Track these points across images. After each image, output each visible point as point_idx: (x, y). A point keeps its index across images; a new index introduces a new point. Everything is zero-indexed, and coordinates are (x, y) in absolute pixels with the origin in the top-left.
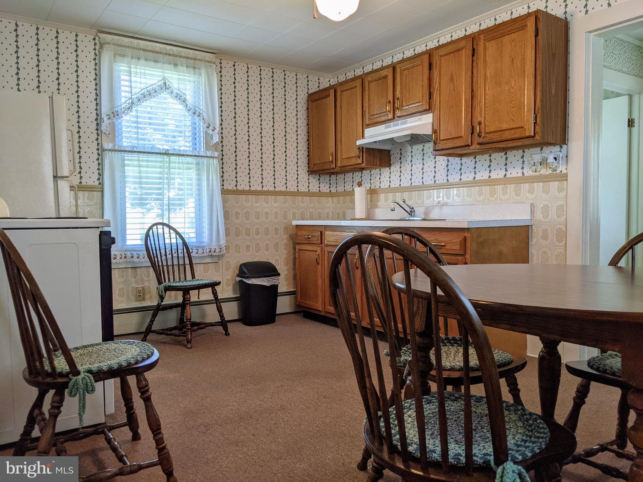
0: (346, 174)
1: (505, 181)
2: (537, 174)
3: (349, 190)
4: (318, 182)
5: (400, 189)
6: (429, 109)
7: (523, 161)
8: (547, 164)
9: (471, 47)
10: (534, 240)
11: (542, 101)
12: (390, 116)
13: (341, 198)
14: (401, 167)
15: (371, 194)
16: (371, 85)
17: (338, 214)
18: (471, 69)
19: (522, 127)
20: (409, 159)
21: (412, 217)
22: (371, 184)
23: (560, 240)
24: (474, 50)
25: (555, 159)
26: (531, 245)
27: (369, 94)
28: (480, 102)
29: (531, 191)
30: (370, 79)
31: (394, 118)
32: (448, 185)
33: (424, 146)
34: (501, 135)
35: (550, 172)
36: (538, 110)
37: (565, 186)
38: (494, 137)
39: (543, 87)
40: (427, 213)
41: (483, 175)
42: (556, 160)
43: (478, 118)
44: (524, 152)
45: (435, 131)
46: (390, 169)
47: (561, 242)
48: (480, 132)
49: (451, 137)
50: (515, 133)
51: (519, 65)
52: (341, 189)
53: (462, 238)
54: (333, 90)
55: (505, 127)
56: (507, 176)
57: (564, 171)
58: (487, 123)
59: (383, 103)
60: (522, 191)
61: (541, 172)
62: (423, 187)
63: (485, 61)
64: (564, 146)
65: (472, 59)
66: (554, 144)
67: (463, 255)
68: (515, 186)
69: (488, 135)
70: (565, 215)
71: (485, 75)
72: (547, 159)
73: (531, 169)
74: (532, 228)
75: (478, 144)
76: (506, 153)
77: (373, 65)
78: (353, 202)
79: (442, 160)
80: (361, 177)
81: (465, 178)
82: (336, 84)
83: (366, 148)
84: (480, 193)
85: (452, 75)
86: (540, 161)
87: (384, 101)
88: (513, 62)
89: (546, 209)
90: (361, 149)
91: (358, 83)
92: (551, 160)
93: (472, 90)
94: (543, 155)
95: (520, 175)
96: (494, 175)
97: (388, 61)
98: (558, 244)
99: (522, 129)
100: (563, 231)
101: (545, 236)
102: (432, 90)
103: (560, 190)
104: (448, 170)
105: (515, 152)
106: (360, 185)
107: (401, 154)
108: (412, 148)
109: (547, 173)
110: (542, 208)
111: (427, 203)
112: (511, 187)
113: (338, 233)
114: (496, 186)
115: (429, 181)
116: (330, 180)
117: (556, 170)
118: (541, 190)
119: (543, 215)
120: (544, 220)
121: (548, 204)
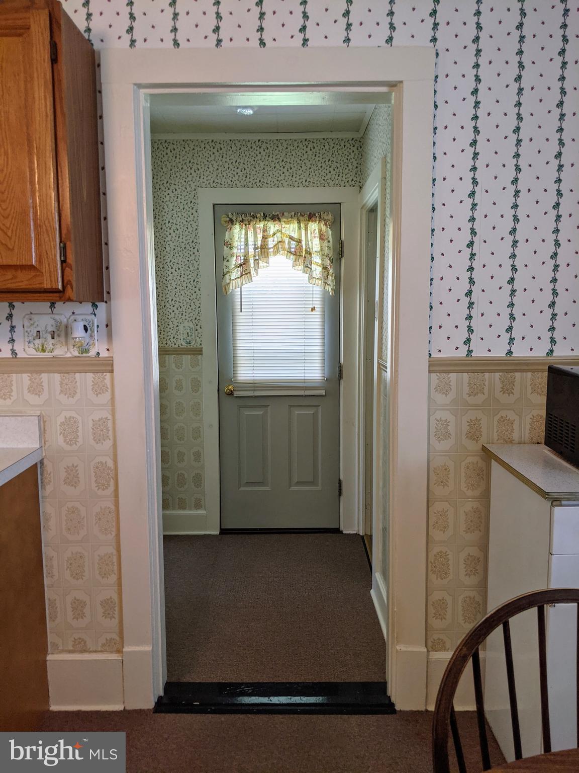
2: (46, 355)
7: (13, 327)
8: (67, 336)
10: (49, 489)
19: (33, 267)
23: (103, 485)
25: (85, 328)
26: (43, 497)
29: (36, 390)
35: (76, 353)
36: (68, 233)
37: (108, 381)
39: (72, 183)
42: (86, 331)
44: (13, 306)
47: (107, 488)
57: (104, 354)
60: (14, 388)
61: (55, 353)
64: (102, 306)
66: (80, 300)
70: (111, 437)
72: (66, 327)
73: (31, 345)
74: (42, 465)
86: (50, 329)
94: (57, 317)
95: (7, 354)
98: (100, 492)
99: (34, 272)
100: (109, 468)
101: (72, 478)
103: (98, 389)
109: (68, 355)
110: (62, 424)
117: (87, 351)
118: (58, 388)
119: (65, 437)
120: (68, 448)
121: (75, 415)
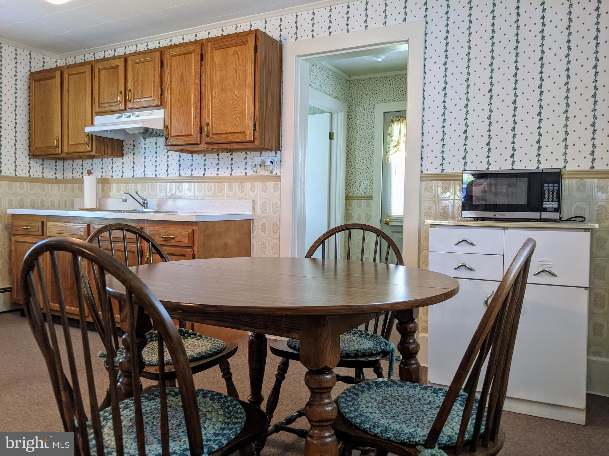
0: (74, 161)
1: (231, 179)
2: (258, 174)
3: (78, 177)
4: (41, 167)
5: (134, 180)
6: (161, 105)
7: (246, 163)
8: (265, 166)
9: (200, 53)
10: (255, 233)
11: (260, 111)
12: (122, 107)
13: (69, 186)
14: (134, 158)
15: (102, 183)
16: (101, 74)
17: (65, 202)
18: (200, 73)
19: (244, 132)
20: (143, 151)
21: (145, 208)
22: (102, 173)
23: (275, 232)
24: (202, 55)
25: (272, 162)
26: (252, 237)
27: (99, 82)
28: (208, 104)
29: (253, 189)
30: (100, 67)
31: (126, 109)
32: (180, 180)
33: (157, 139)
34: (227, 137)
35: (268, 174)
36: (257, 119)
37: (279, 186)
38: (220, 138)
39: (261, 99)
40: (159, 205)
41: (211, 172)
42: (272, 164)
43: (206, 119)
44: (247, 154)
45: (166, 127)
46: (123, 159)
47: (276, 234)
48: (208, 132)
49: (181, 134)
50: (238, 136)
51: (241, 76)
52: (68, 176)
53: (191, 231)
54: (60, 71)
55: (229, 130)
56: (233, 175)
57: (278, 174)
58: (214, 125)
59: (114, 93)
60: (245, 188)
61: (261, 173)
62: (156, 180)
63: (212, 67)
64: (279, 152)
65: (201, 64)
66: (271, 150)
67: (191, 247)
68: (239, 184)
69: (215, 136)
70: (279, 211)
71: (212, 81)
72: (265, 162)
73: (252, 170)
74: (253, 222)
75: (206, 143)
76: (232, 153)
77: (104, 53)
78: (82, 190)
79: (174, 156)
80: (92, 165)
81: (195, 174)
82: (63, 66)
83: (96, 136)
84: (210, 189)
85: (182, 76)
86: (259, 163)
87: (115, 90)
88: (236, 73)
89: (264, 205)
90: (91, 136)
91: (88, 69)
92: (268, 163)
93: (201, 93)
94: (262, 158)
95: (244, 174)
96: (222, 173)
97: (120, 52)
98: (274, 236)
99: (244, 134)
100: (278, 225)
101: (264, 230)
102: (163, 88)
103: (275, 189)
104: (180, 165)
105: (239, 154)
106: (90, 173)
107: (134, 145)
108: (145, 140)
109: (265, 174)
110: (261, 204)
111: (161, 195)
112: (236, 185)
113: (62, 224)
114: (223, 183)
115: (162, 174)
116: (56, 166)
117: (272, 173)
118: (261, 189)
119: (262, 210)
120: (263, 215)
121: (266, 201)
